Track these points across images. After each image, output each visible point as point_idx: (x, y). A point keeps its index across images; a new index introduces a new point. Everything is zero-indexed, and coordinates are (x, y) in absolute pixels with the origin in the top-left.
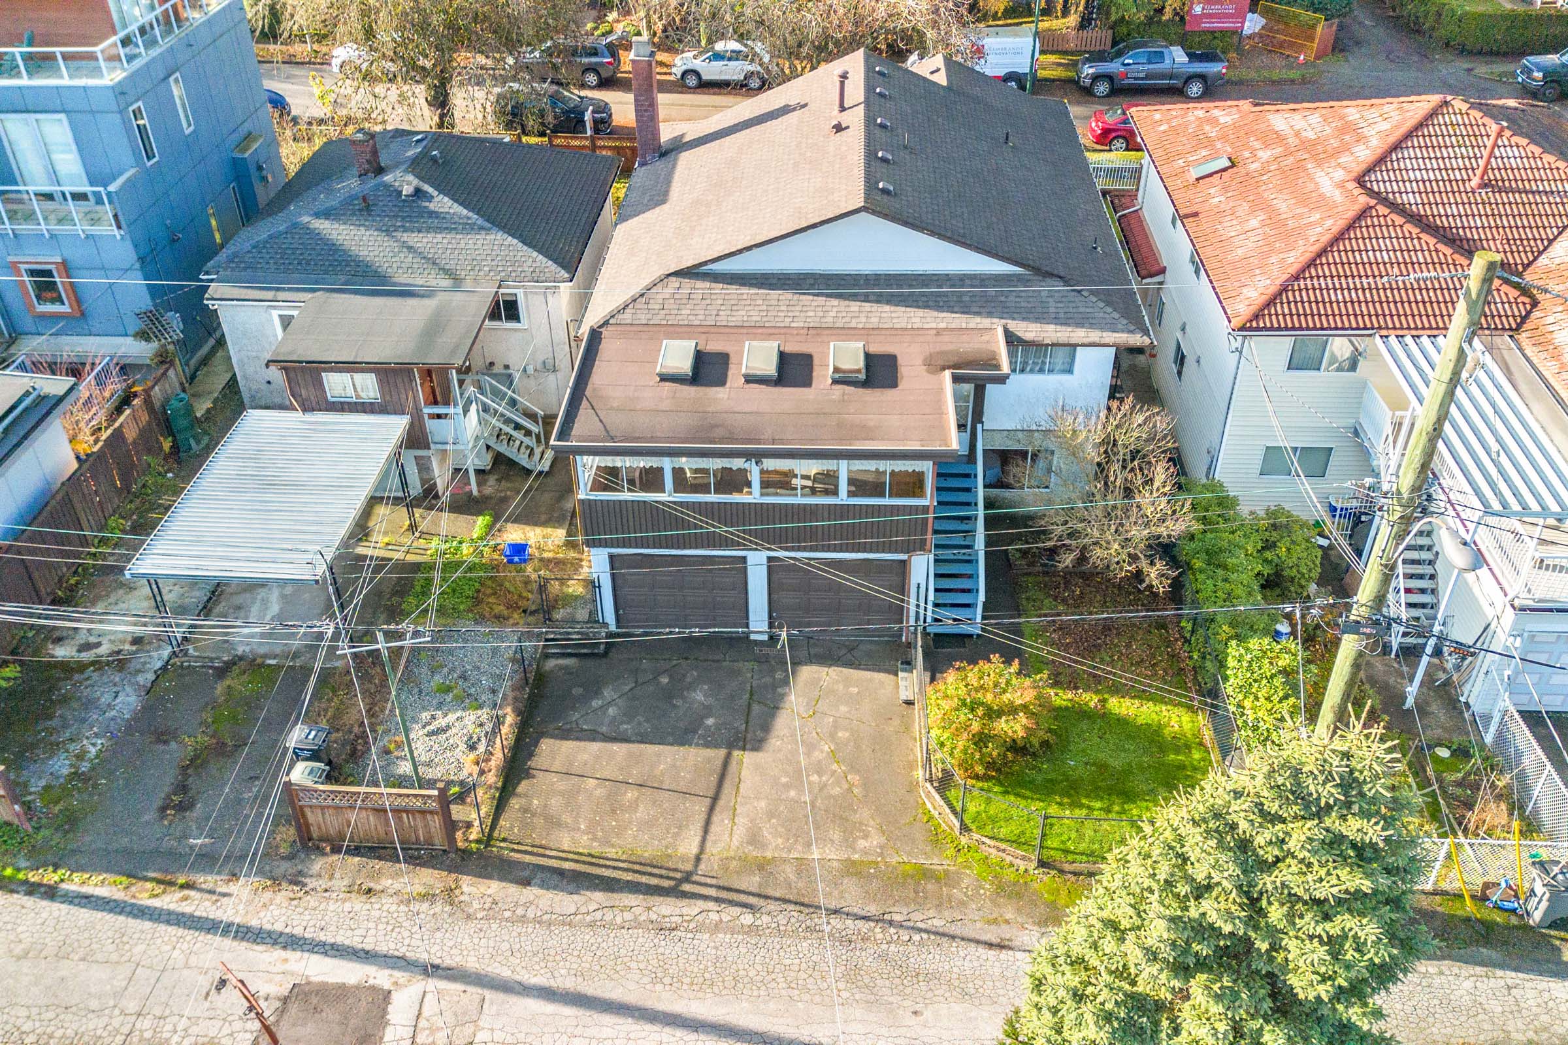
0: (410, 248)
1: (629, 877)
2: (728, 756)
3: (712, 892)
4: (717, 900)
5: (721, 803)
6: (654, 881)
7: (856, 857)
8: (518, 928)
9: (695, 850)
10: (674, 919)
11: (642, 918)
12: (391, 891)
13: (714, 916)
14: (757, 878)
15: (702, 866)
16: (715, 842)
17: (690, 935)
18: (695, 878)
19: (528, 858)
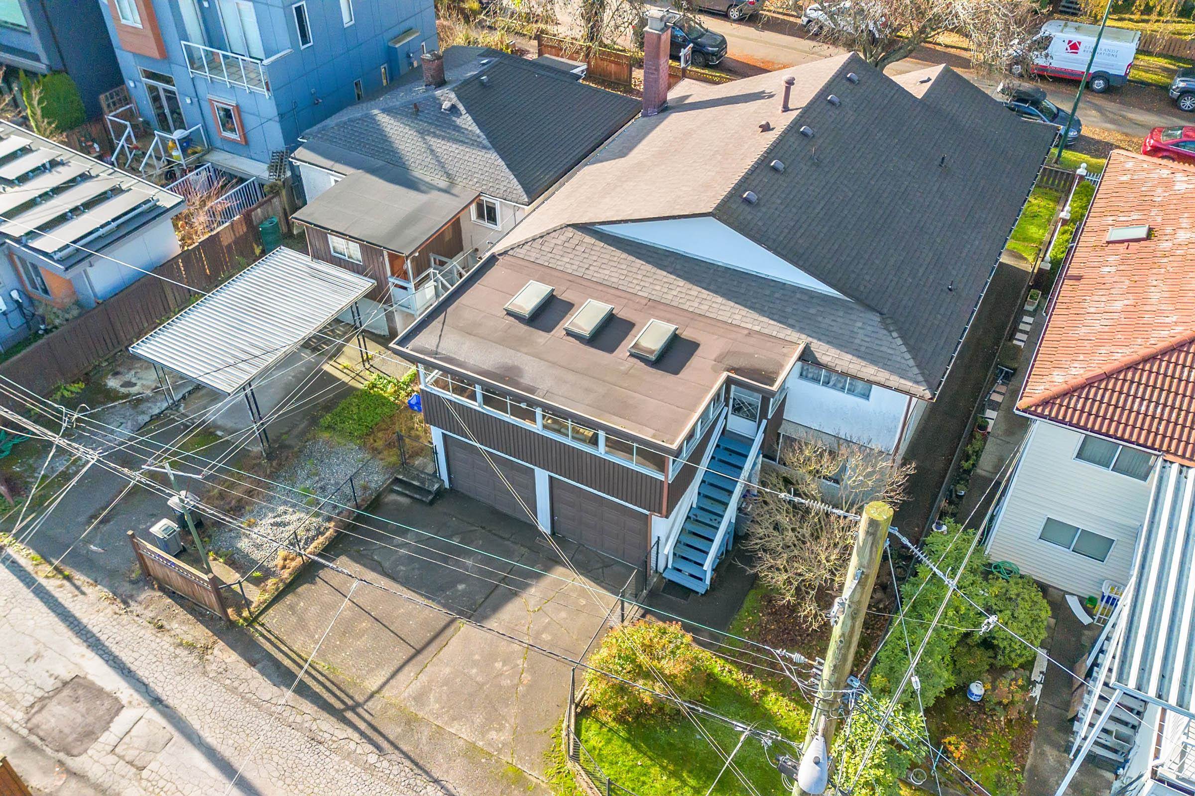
0: (432, 151)
1: (318, 689)
2: (453, 621)
3: (363, 726)
4: (362, 734)
5: (420, 657)
6: (332, 700)
7: (480, 744)
8: (227, 696)
9: (374, 688)
10: (326, 735)
11: (306, 725)
12: (173, 633)
13: (352, 745)
14: (399, 730)
15: (370, 703)
16: (392, 688)
17: (328, 753)
18: (360, 710)
19: (267, 646)
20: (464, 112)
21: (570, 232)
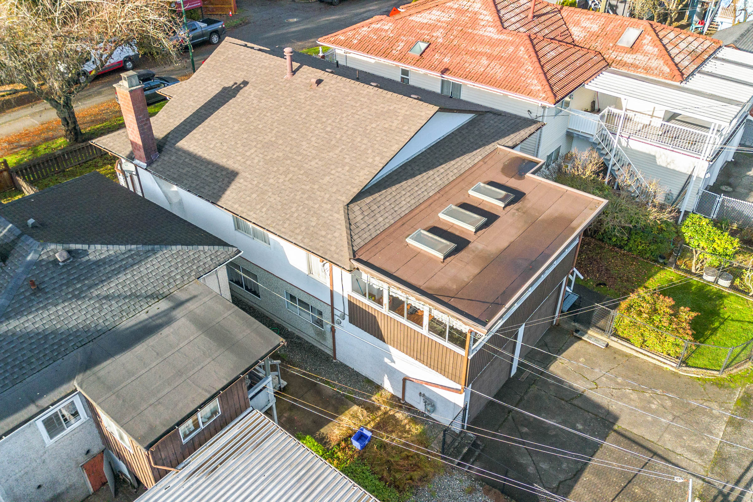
2: (617, 432)
7: (725, 419)
16: (695, 470)
20: (85, 247)
21: (355, 207)
